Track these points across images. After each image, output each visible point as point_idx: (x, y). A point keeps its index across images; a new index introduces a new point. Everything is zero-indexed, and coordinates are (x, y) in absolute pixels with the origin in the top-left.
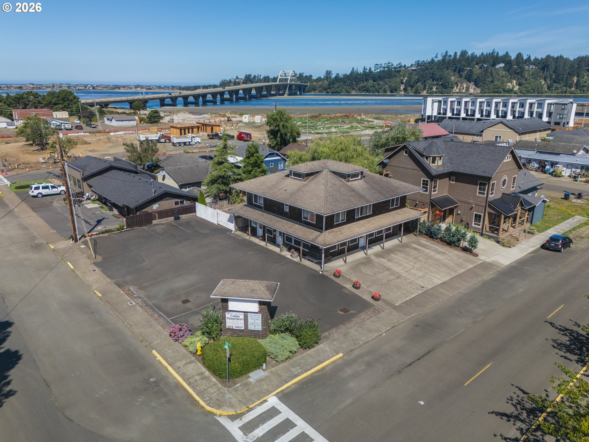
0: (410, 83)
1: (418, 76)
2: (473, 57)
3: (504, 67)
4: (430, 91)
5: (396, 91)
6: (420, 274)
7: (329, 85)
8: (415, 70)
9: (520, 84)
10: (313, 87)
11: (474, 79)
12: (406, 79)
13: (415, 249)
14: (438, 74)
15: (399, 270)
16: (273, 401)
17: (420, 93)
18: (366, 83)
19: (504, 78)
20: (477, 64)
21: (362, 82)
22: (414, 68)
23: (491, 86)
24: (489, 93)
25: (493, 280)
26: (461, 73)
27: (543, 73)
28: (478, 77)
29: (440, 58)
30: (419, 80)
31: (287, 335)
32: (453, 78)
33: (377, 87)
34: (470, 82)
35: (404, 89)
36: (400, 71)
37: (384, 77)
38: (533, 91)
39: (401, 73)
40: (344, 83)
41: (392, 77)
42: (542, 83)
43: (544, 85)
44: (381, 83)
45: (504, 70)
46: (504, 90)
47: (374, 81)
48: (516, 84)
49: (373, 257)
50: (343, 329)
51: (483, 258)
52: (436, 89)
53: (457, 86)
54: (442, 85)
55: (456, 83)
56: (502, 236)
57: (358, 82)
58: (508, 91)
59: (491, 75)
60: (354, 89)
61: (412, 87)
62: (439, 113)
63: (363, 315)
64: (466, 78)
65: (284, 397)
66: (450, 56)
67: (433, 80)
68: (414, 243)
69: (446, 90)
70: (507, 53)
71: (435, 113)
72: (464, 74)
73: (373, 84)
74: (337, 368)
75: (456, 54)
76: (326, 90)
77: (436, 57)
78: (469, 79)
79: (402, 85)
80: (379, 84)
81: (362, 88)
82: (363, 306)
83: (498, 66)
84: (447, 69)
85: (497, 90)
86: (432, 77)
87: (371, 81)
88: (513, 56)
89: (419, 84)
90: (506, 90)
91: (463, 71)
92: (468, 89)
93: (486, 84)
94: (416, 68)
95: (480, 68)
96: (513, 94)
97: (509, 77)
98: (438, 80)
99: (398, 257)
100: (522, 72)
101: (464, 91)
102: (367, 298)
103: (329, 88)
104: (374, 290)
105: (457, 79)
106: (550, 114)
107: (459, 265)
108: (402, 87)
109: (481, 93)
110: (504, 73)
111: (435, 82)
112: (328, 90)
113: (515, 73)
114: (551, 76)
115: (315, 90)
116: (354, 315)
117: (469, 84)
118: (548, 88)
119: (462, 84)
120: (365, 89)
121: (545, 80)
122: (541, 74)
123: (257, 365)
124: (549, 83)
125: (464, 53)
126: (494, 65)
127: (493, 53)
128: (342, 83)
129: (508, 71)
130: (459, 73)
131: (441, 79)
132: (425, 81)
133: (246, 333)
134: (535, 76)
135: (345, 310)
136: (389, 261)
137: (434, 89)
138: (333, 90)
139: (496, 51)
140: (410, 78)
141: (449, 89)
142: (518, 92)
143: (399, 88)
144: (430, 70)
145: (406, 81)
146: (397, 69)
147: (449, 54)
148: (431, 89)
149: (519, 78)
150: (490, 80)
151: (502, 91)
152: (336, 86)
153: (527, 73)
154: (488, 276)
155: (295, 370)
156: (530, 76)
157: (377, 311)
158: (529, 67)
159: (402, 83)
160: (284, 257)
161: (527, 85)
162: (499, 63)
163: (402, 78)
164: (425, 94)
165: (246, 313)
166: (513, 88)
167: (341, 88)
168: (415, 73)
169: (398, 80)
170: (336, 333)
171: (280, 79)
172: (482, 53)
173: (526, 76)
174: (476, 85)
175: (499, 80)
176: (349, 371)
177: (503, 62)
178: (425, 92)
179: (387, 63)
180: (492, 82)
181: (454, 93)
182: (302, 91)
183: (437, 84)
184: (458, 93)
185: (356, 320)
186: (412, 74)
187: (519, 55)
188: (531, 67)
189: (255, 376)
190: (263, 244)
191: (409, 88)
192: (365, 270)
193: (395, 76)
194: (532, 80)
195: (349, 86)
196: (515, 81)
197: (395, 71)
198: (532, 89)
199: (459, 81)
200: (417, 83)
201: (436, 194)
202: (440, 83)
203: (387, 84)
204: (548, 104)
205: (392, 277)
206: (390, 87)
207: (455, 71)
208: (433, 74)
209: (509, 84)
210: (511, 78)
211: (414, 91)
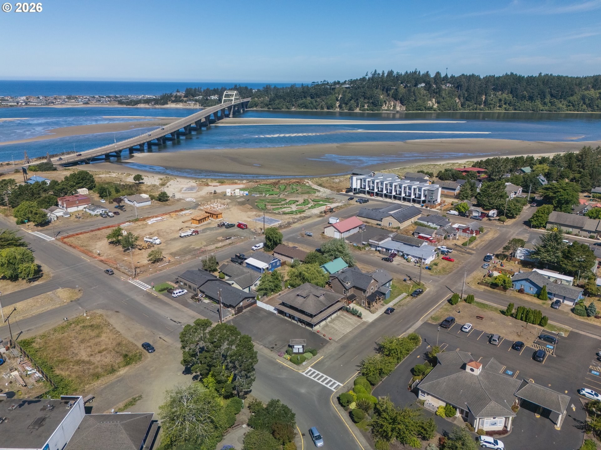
0: (344, 101)
1: (351, 94)
2: (399, 76)
3: (425, 87)
4: (362, 108)
5: (332, 108)
6: (343, 329)
7: (270, 102)
8: (349, 88)
9: (438, 103)
10: (255, 103)
11: (400, 98)
12: (340, 96)
13: (342, 318)
14: (368, 94)
15: (336, 327)
16: (310, 368)
17: (353, 110)
18: (304, 100)
19: (425, 97)
20: (402, 83)
21: (300, 99)
22: (347, 86)
23: (415, 104)
24: (413, 110)
25: (365, 329)
26: (389, 92)
27: (457, 91)
28: (403, 96)
29: (370, 75)
30: (352, 98)
31: (309, 353)
32: (381, 97)
33: (315, 104)
34: (396, 101)
35: (339, 106)
36: (335, 88)
37: (321, 95)
38: (449, 108)
39: (336, 91)
40: (284, 99)
41: (328, 94)
42: (457, 101)
43: (458, 103)
44: (318, 100)
45: (425, 90)
46: (425, 108)
47: (312, 98)
48: (435, 102)
49: (328, 323)
50: (322, 349)
51: (364, 320)
52: (368, 106)
53: (386, 104)
54: (372, 103)
55: (385, 102)
56: (372, 309)
57: (297, 98)
58: (428, 109)
59: (414, 94)
60: (293, 105)
61: (346, 104)
62: (361, 188)
63: (327, 345)
64: (392, 97)
65: (312, 367)
66: (379, 74)
67: (365, 98)
68: (342, 315)
69: (376, 108)
70: (428, 72)
71: (359, 187)
72: (391, 93)
73: (311, 101)
74: (322, 360)
75: (383, 73)
76: (268, 106)
77: (366, 75)
78: (395, 97)
79: (338, 102)
80: (316, 101)
81: (301, 105)
82: (327, 342)
83: (420, 86)
84: (376, 89)
85: (419, 108)
86: (363, 96)
87: (309, 98)
88: (432, 75)
89: (352, 102)
90: (427, 108)
91: (390, 91)
92: (395, 106)
93: (410, 102)
94: (349, 86)
95: (405, 88)
96: (433, 112)
97: (429, 96)
98: (369, 99)
99: (336, 322)
100: (439, 91)
101: (392, 109)
102: (328, 339)
103: (270, 104)
104: (330, 336)
105: (385, 97)
106: (425, 196)
107: (355, 324)
108: (338, 104)
109: (406, 110)
110: (425, 92)
111: (366, 101)
112: (270, 106)
113: (434, 93)
114: (464, 95)
115: (256, 106)
116: (325, 345)
117: (395, 102)
118: (462, 106)
119: (389, 102)
120: (304, 105)
121: (459, 99)
122: (456, 93)
123: (304, 361)
124: (462, 101)
125: (390, 73)
126: (416, 85)
127: (415, 72)
128: (282, 99)
129: (428, 90)
130: (387, 92)
131: (371, 97)
132: (357, 99)
133: (299, 353)
134: (451, 94)
135: (322, 344)
136: (334, 324)
137: (366, 107)
138: (274, 106)
139: (418, 70)
140: (344, 95)
141: (379, 107)
142: (437, 109)
143: (335, 105)
144: (362, 88)
145: (341, 98)
146: (332, 87)
147: (378, 73)
148: (364, 106)
149: (437, 97)
150: (413, 99)
151: (424, 109)
152: (277, 102)
153: (444, 92)
154: (364, 327)
155: (313, 361)
156: (446, 95)
157: (331, 344)
158: (446, 86)
159: (337, 100)
160: (299, 326)
161: (444, 103)
162: (420, 83)
163: (337, 95)
164: (358, 111)
165: (299, 348)
166: (432, 106)
167: (282, 105)
168: (348, 91)
169: (334, 97)
170: (321, 351)
171: (224, 100)
172: (407, 72)
173: (443, 95)
174: (402, 103)
175: (420, 98)
176: (325, 360)
177: (424, 82)
178: (358, 109)
179: (323, 81)
180: (415, 100)
181: (383, 110)
182: (245, 107)
183: (368, 103)
184: (386, 110)
185: (326, 347)
186: (346, 91)
187: (438, 74)
188: (447, 86)
189: (304, 363)
190: (290, 320)
191: (344, 105)
192: (326, 329)
193: (331, 93)
194: (448, 99)
195: (289, 102)
196: (434, 100)
197: (331, 89)
198: (448, 107)
199: (387, 100)
200: (351, 100)
201: (348, 294)
202: (371, 101)
203: (323, 101)
204: (424, 190)
205: (335, 331)
206: (327, 103)
207: (383, 90)
208: (364, 93)
209: (430, 102)
210: (430, 97)
211: (348, 108)
